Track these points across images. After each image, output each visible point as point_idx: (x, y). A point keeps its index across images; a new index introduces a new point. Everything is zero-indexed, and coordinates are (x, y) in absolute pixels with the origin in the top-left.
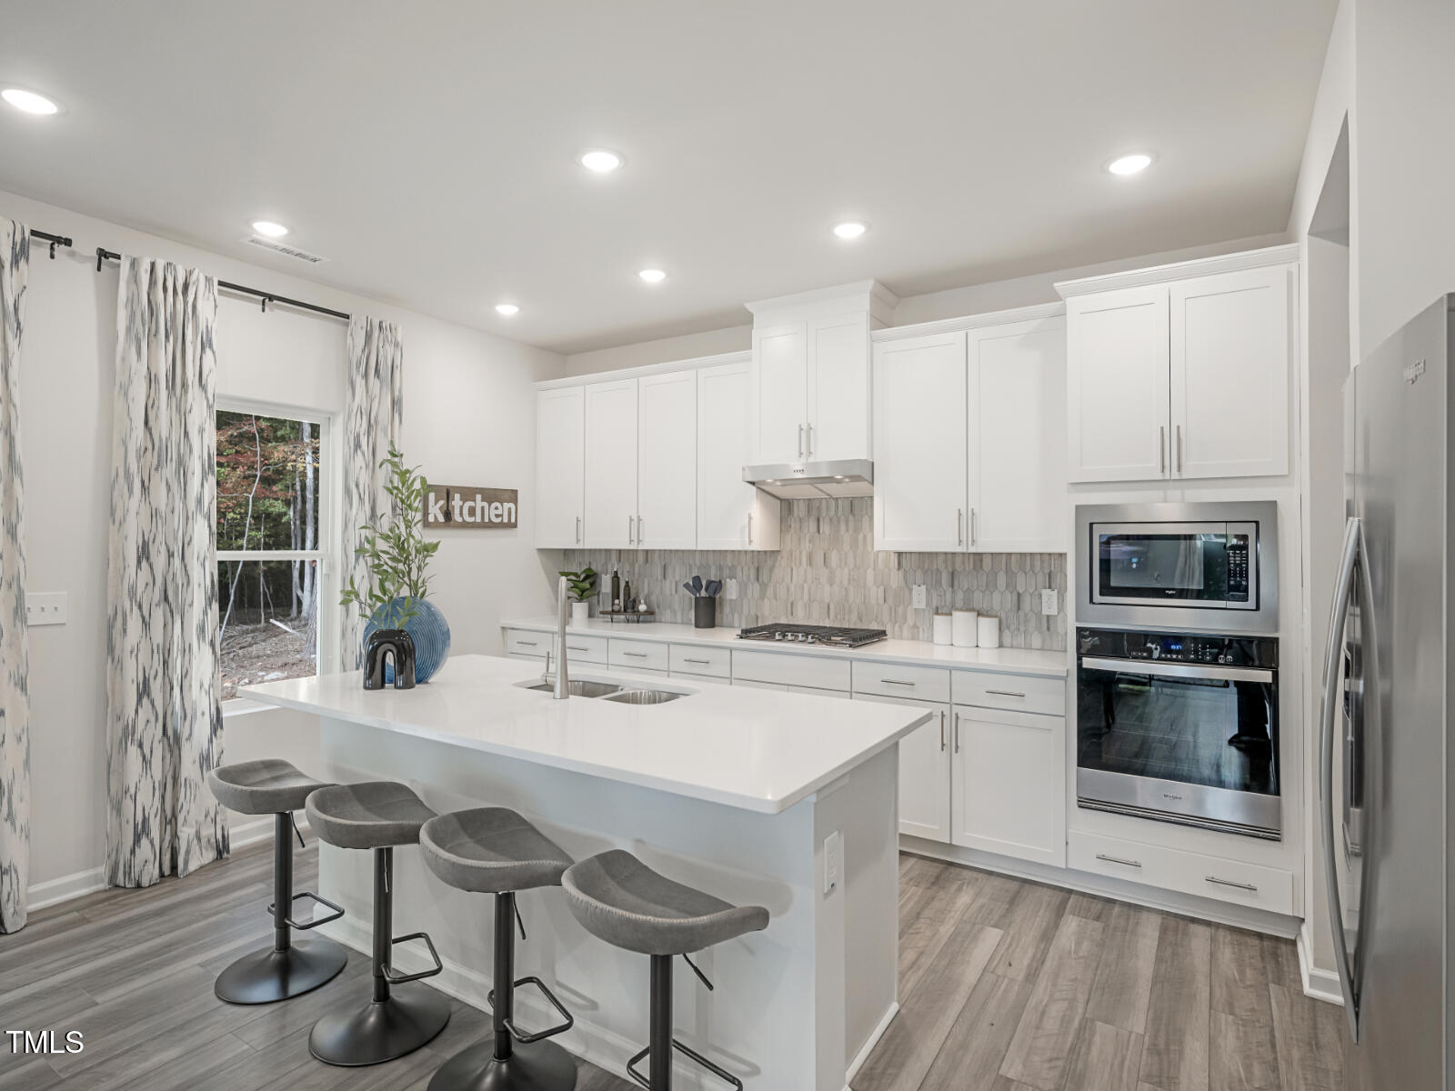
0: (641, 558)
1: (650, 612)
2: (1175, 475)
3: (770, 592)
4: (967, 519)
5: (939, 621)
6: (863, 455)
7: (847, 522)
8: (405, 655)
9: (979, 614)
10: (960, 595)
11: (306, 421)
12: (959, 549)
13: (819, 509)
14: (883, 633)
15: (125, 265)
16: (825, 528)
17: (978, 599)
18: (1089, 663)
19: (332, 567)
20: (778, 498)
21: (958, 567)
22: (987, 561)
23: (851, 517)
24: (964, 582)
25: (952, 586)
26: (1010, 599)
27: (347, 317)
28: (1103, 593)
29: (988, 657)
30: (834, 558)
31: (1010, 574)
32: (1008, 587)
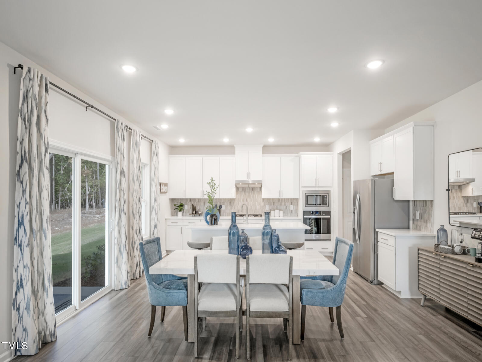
0: (197, 201)
1: (201, 214)
2: (317, 186)
3: (233, 207)
4: (281, 192)
5: (272, 212)
6: (260, 179)
7: (252, 192)
9: (280, 210)
10: (275, 207)
13: (245, 189)
15: (132, 131)
16: (247, 193)
17: (279, 207)
18: (305, 217)
21: (275, 201)
22: (280, 200)
23: (253, 191)
24: (276, 204)
25: (274, 205)
26: (285, 207)
27: (152, 141)
28: (307, 205)
29: (282, 217)
30: (249, 200)
31: (285, 202)
32: (284, 205)
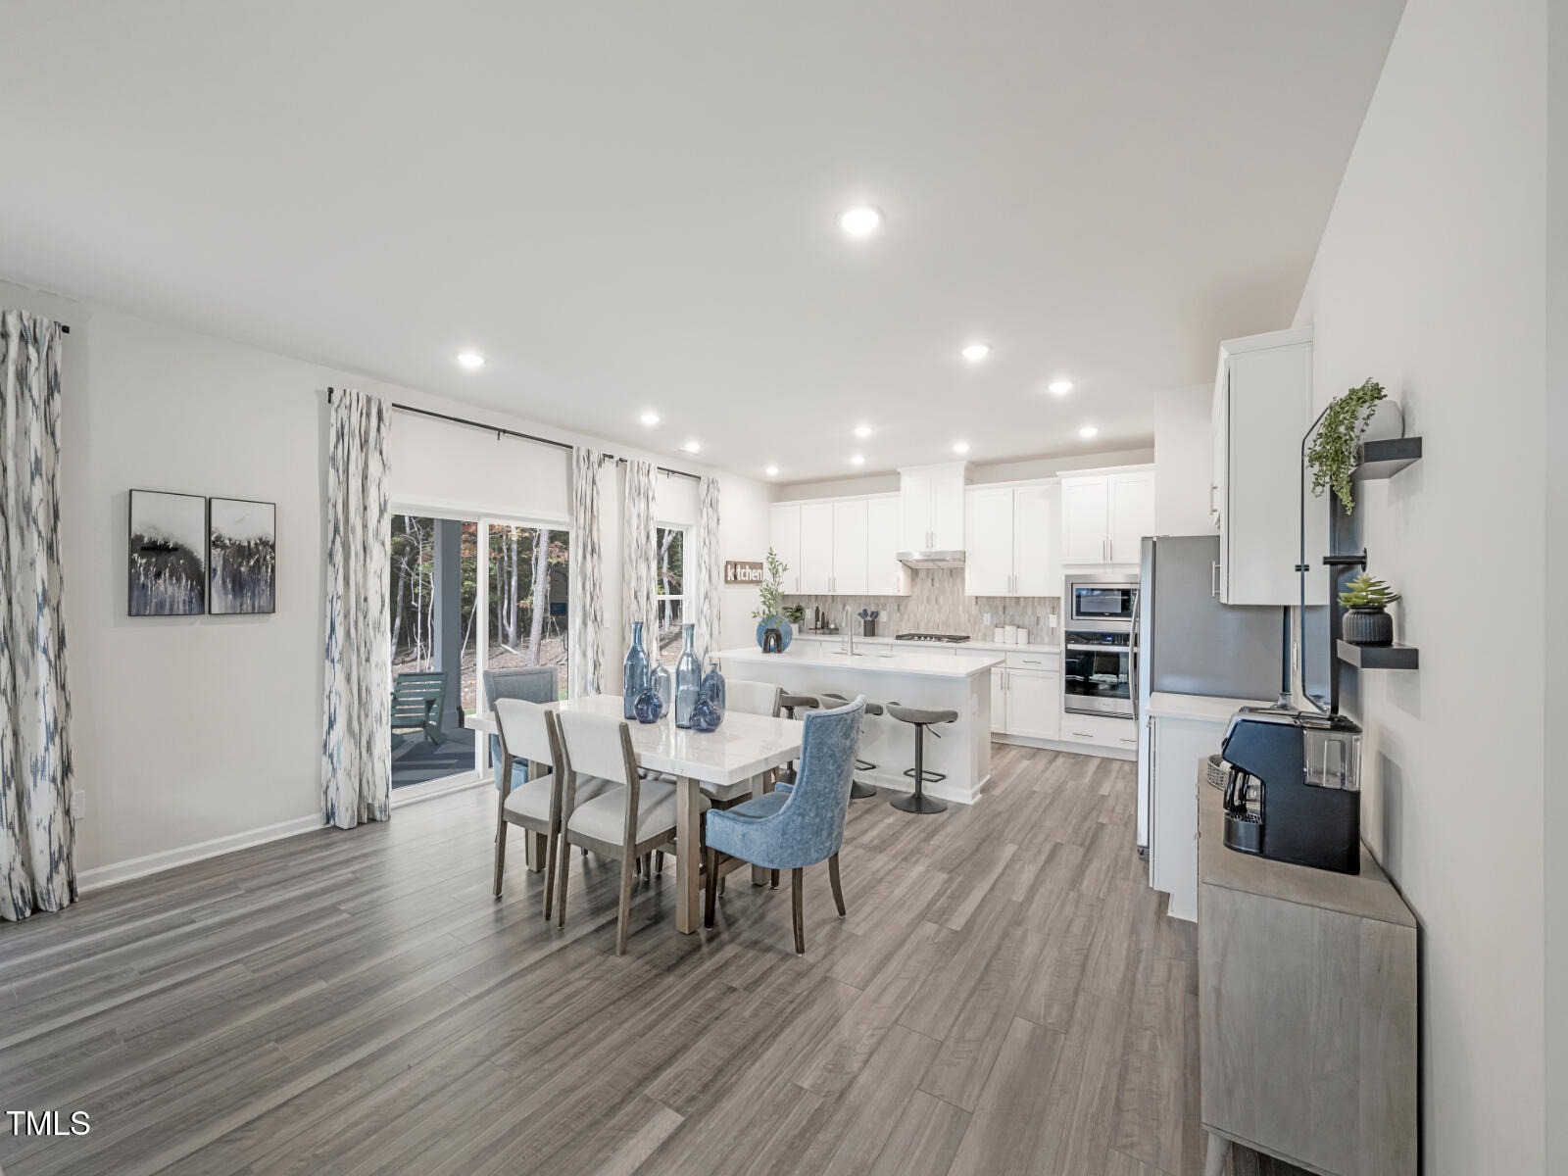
0: (829, 601)
1: (836, 629)
2: (1109, 562)
3: (905, 617)
4: (1013, 581)
5: (998, 631)
6: (960, 548)
7: (948, 580)
8: (778, 639)
9: (1018, 627)
10: (1008, 617)
11: (667, 529)
12: (1009, 595)
13: (933, 574)
14: (968, 637)
15: (628, 463)
16: (937, 584)
17: (1018, 620)
18: (1071, 647)
19: (690, 603)
20: (911, 568)
21: (1008, 604)
22: (1022, 602)
23: (952, 578)
24: (1010, 611)
25: (1004, 613)
26: (1033, 620)
27: (700, 478)
28: (1077, 615)
29: (1023, 646)
30: (941, 600)
31: (1034, 607)
32: (1032, 614)
